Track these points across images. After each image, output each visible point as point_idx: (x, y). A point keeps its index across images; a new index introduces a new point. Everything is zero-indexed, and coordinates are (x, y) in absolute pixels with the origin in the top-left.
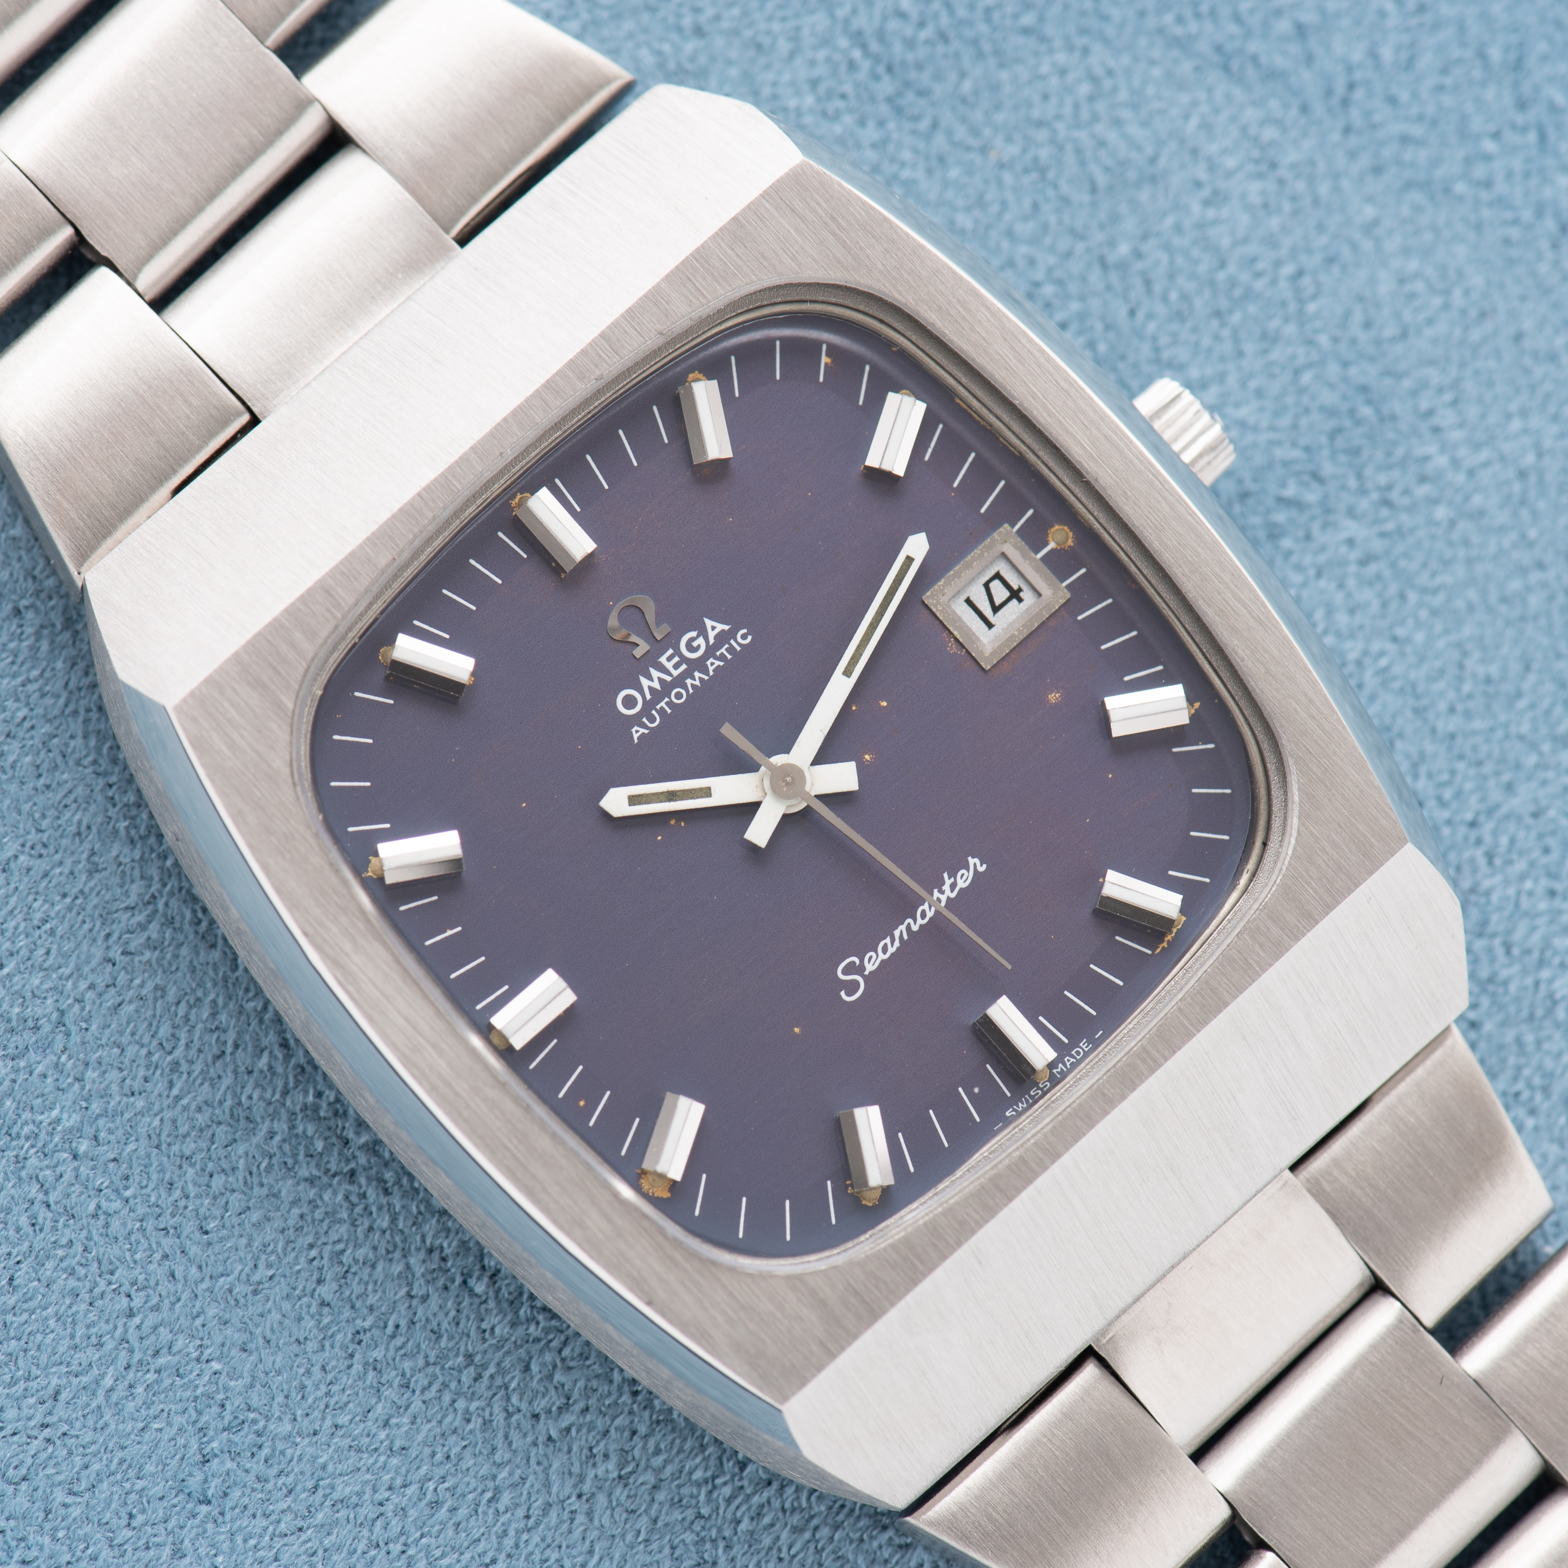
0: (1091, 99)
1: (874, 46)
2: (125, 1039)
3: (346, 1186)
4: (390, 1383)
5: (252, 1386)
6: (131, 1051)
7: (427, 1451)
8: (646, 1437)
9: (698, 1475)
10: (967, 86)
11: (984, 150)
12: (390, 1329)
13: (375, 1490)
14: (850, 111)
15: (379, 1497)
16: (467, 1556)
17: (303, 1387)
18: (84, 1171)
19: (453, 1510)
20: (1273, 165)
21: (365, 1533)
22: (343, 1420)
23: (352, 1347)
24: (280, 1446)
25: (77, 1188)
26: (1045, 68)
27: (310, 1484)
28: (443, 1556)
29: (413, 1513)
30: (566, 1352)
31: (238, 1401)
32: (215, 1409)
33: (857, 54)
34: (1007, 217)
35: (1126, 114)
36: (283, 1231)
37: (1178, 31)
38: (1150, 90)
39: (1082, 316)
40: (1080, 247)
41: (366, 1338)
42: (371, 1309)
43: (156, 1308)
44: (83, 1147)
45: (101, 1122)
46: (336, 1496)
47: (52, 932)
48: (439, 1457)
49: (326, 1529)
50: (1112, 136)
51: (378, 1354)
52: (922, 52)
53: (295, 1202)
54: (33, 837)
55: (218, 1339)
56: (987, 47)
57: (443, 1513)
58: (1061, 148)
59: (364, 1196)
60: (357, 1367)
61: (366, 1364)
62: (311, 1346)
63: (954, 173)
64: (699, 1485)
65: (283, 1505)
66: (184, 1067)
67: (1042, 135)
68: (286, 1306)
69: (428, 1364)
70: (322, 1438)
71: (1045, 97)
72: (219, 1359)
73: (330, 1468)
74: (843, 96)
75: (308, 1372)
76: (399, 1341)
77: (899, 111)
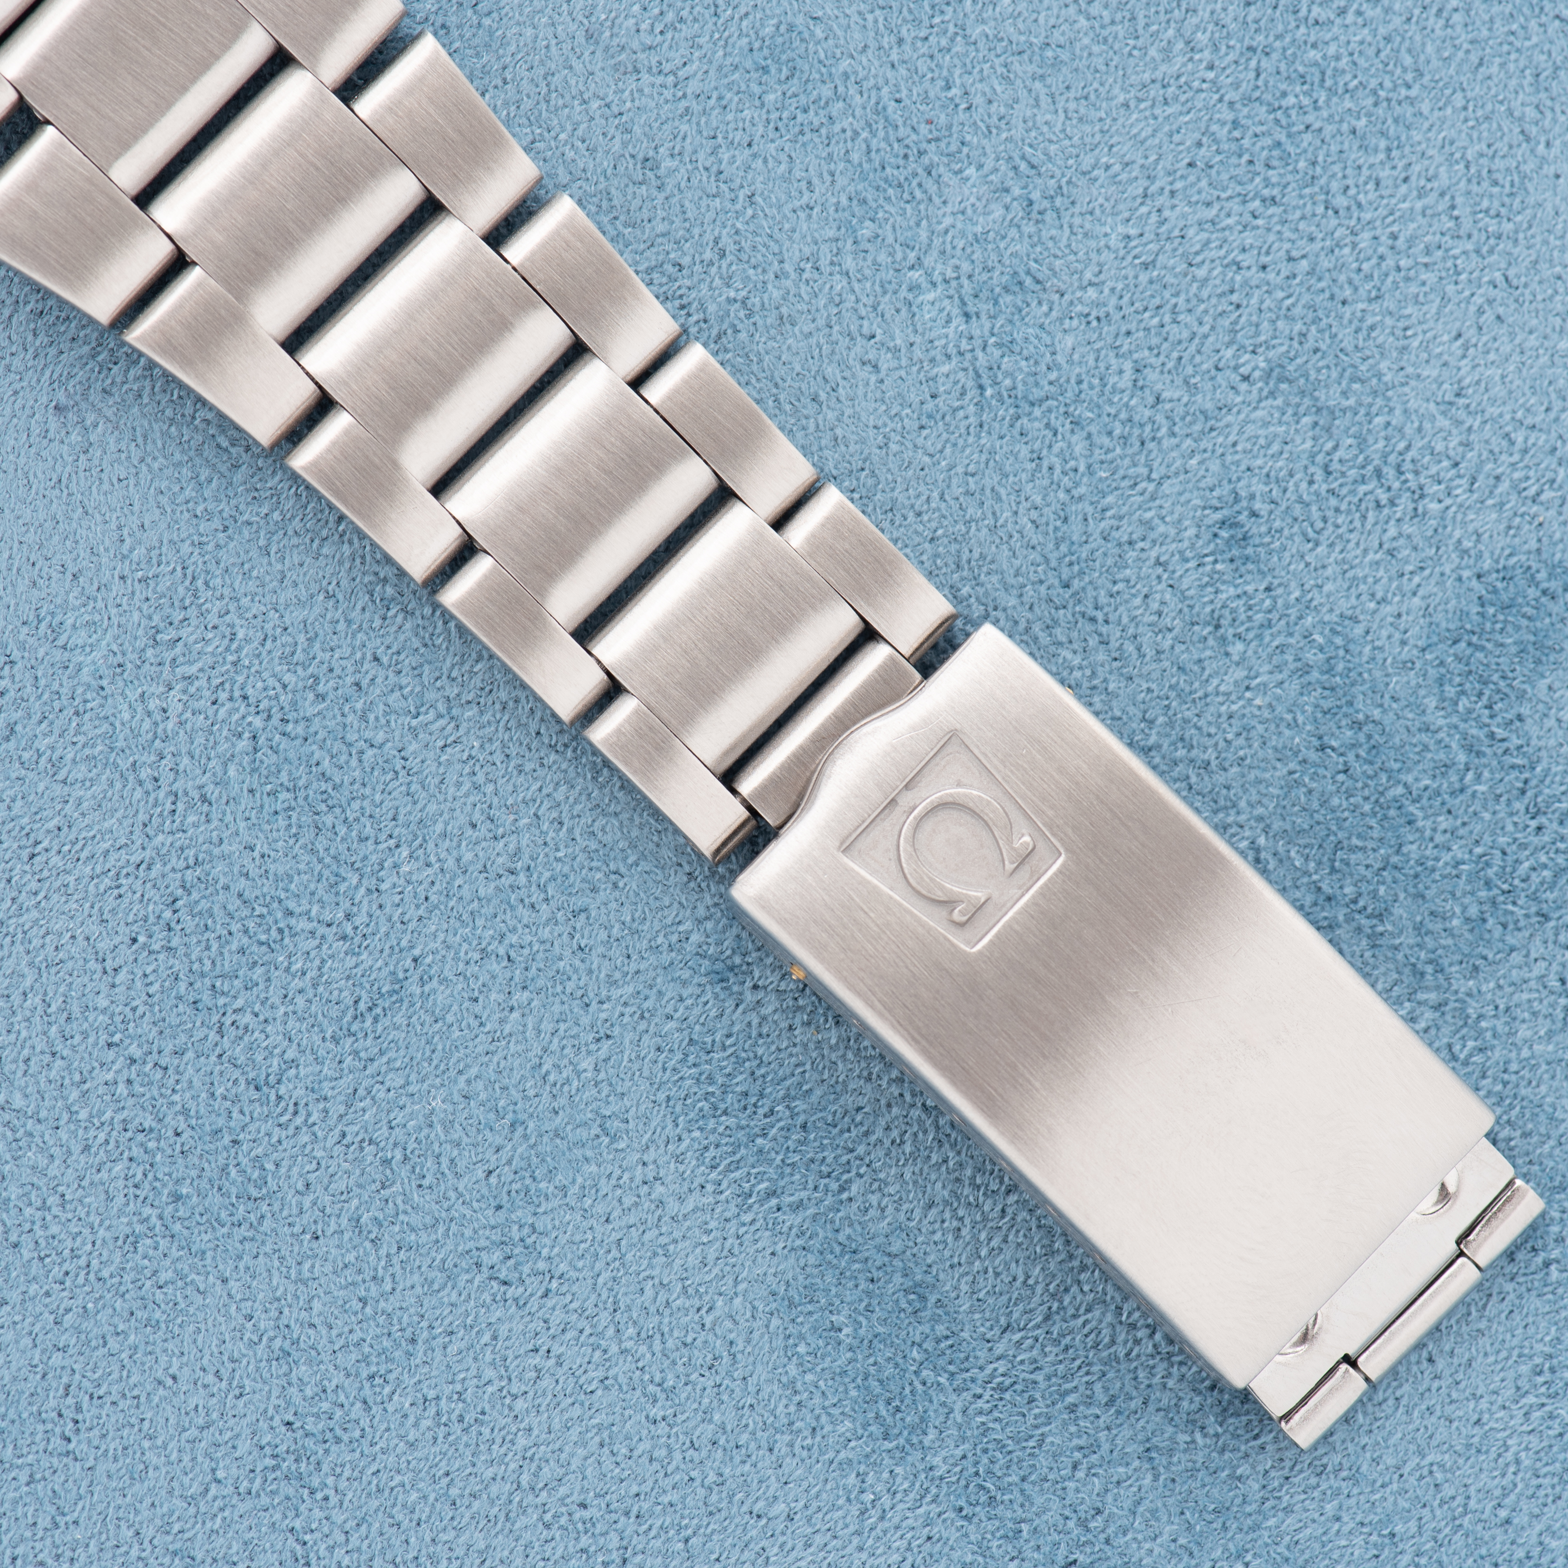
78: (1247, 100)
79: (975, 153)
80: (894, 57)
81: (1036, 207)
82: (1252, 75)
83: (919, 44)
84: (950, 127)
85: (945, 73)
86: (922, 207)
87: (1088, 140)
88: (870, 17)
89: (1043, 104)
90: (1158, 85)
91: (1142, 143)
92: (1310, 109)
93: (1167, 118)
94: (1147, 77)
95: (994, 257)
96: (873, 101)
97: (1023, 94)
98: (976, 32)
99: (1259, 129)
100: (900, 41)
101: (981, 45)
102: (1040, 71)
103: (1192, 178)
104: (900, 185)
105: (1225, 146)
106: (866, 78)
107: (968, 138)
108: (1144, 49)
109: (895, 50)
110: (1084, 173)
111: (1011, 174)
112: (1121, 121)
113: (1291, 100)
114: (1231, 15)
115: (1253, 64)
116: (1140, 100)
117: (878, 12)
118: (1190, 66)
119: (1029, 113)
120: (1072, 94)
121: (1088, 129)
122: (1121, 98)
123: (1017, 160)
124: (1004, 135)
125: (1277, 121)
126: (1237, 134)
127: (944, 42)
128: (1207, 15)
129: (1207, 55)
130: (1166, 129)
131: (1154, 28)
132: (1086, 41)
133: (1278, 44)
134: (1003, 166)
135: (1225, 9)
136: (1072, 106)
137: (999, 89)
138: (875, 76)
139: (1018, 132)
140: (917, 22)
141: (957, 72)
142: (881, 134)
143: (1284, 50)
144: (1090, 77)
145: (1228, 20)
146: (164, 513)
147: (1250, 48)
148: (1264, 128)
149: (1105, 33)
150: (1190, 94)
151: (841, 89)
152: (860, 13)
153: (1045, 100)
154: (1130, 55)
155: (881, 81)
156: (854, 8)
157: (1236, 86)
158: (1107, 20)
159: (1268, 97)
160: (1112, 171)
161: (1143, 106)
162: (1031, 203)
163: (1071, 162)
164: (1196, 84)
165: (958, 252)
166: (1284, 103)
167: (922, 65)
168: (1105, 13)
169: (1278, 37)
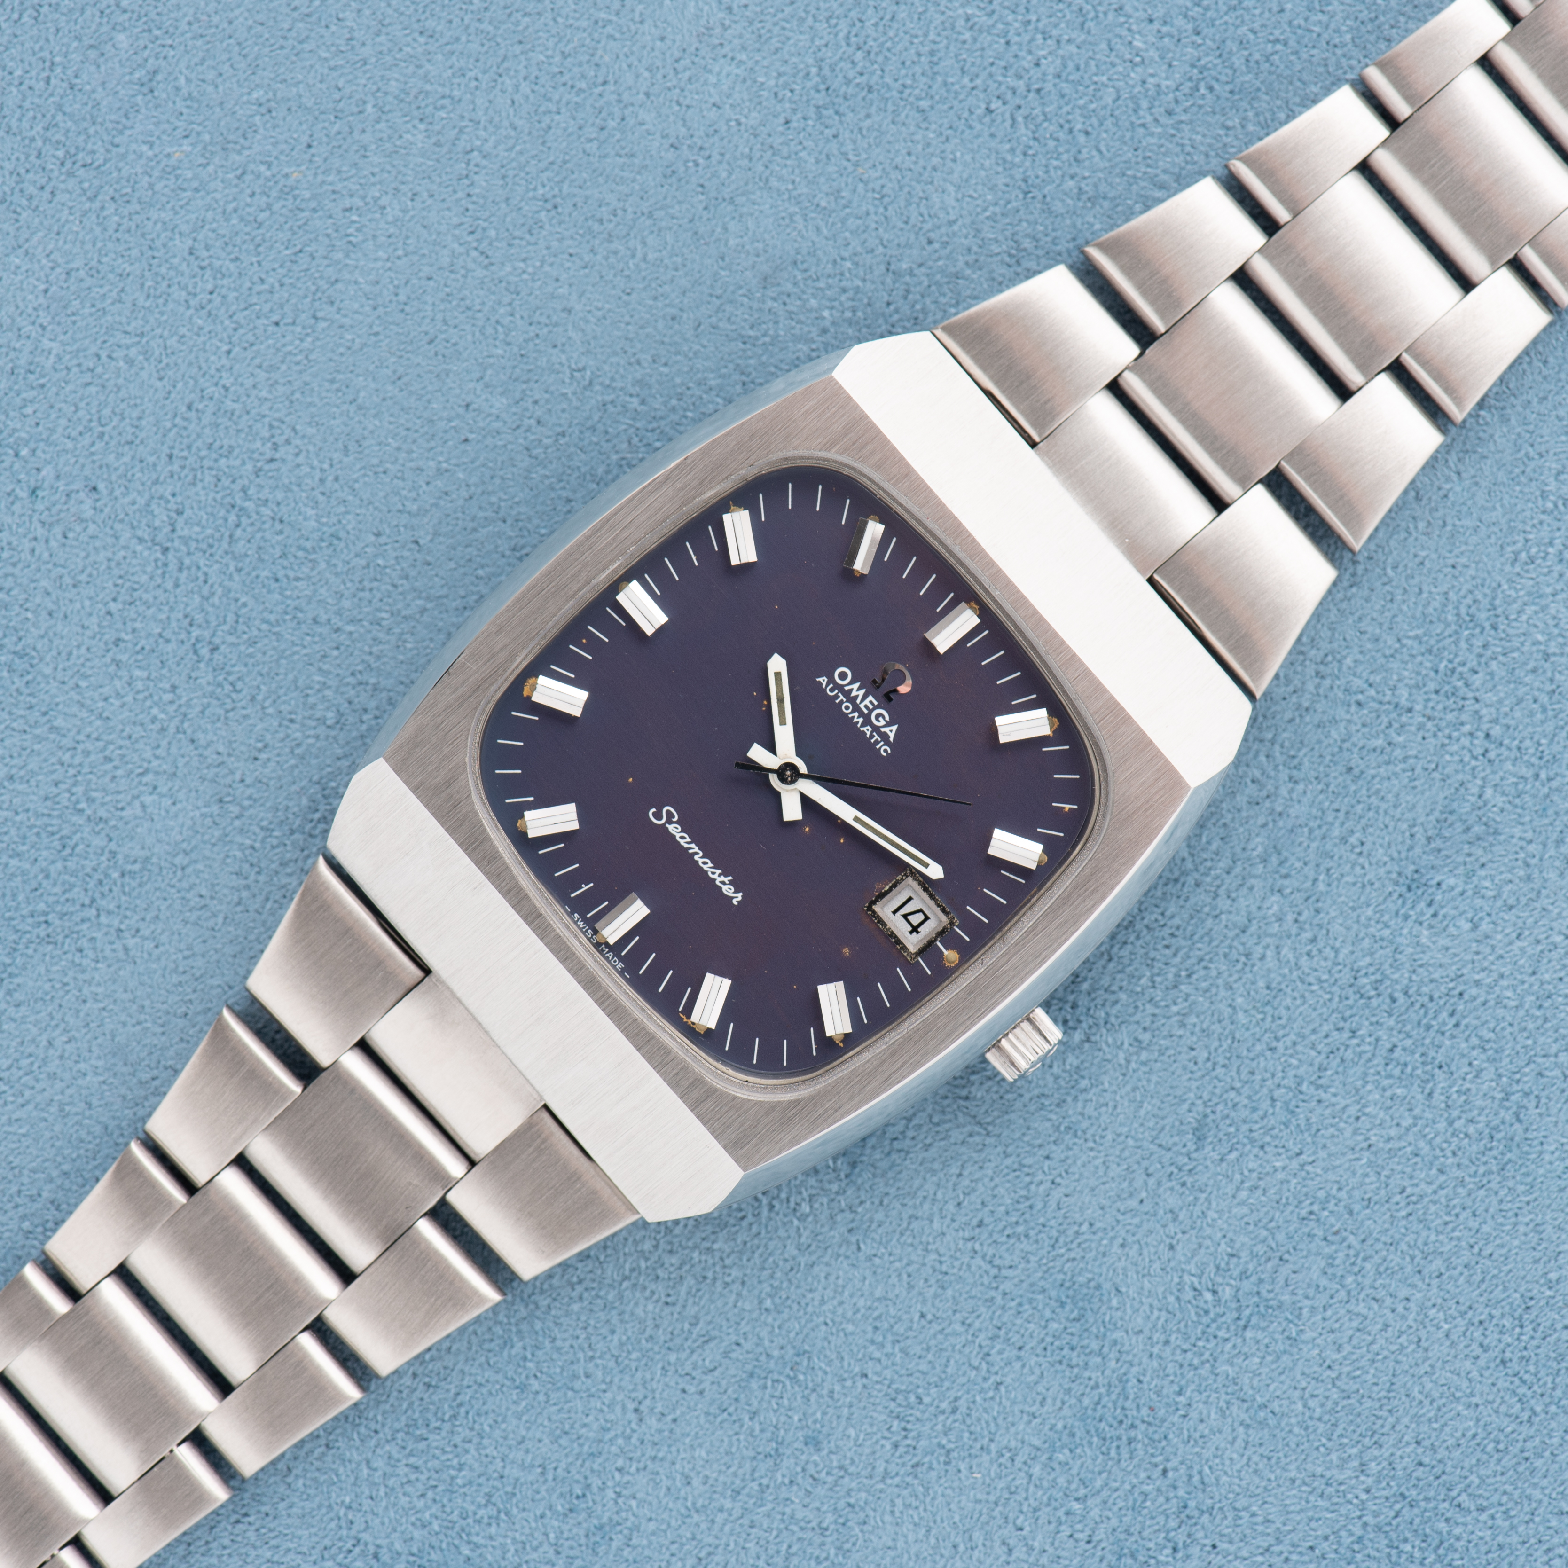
0: (935, 169)
1: (826, 71)
2: (82, 404)
3: (159, 555)
4: (120, 678)
5: (42, 637)
6: (81, 413)
7: (120, 727)
8: (248, 786)
9: (264, 823)
10: (868, 122)
11: (856, 165)
12: (138, 648)
13: (79, 732)
14: (791, 101)
15: (79, 738)
16: (108, 799)
17: (70, 654)
18: (17, 466)
19: (116, 768)
20: (1018, 263)
21: (60, 753)
22: (83, 684)
23: (111, 646)
24: (39, 678)
25: (7, 473)
26: (918, 137)
27: (44, 709)
28: (96, 790)
29: (93, 757)
30: (231, 714)
31: (30, 641)
32: (14, 639)
33: (814, 70)
34: (848, 210)
35: (951, 189)
36: (109, 560)
37: (1009, 157)
38: (973, 181)
39: (857, 290)
40: (881, 249)
41: (122, 645)
42: (134, 631)
43: (14, 565)
44: (24, 452)
45: (42, 444)
46: (55, 724)
47: (74, 323)
48: (125, 734)
49: (39, 739)
50: (935, 198)
51: (124, 658)
52: (851, 90)
53: (125, 547)
54: (94, 263)
55: (38, 600)
56: (890, 107)
57: (109, 766)
58: (901, 188)
59: (166, 565)
60: (108, 660)
61: (113, 660)
62: (88, 633)
63: (831, 169)
64: (262, 828)
65: (22, 713)
66: (106, 438)
67: (895, 175)
68: (87, 603)
69: (148, 678)
70: (66, 688)
71: (909, 154)
72: (34, 612)
73: (60, 707)
74: (792, 91)
75: (79, 647)
76: (140, 657)
77: (820, 117)
78: (1379, 1528)
79: (1169, 1449)
80: (1155, 1350)
81: (1187, 1512)
82: (1392, 1514)
83: (1178, 1352)
84: (1163, 1421)
85: (1183, 1382)
86: (1110, 1463)
87: (1252, 1488)
88: (1156, 1313)
89: (1237, 1444)
90: (1324, 1481)
91: (1288, 1513)
92: (1417, 1561)
93: (1315, 1507)
94: (1319, 1470)
95: (1138, 1527)
96: (1122, 1371)
97: (1227, 1429)
98: (1223, 1368)
99: (1373, 1553)
100: (1167, 1342)
101: (1219, 1379)
102: (1248, 1421)
103: (1306, 1558)
104: (1104, 1439)
105: (1342, 1550)
106: (1128, 1353)
107: (1171, 1436)
108: (1329, 1451)
109: (1160, 1346)
110: (1235, 1509)
111: (1185, 1479)
112: (1283, 1489)
113: (1408, 1548)
114: (1404, 1464)
115: (1398, 1507)
116: (1304, 1483)
117: (1164, 1313)
118: (1354, 1481)
119: (1223, 1445)
120: (1261, 1450)
121: (1257, 1480)
122: (1292, 1474)
123: (1195, 1472)
124: (1197, 1450)
125: (1389, 1556)
126: (1356, 1547)
127: (1196, 1361)
128: (1387, 1454)
129: (1370, 1481)
130: (1310, 1514)
131: (1345, 1441)
132: (1293, 1421)
133: (1423, 1504)
134: (1183, 1469)
135: (1402, 1458)
136: (1256, 1458)
137: (1213, 1416)
138: (1135, 1356)
139: (1207, 1454)
140: (1186, 1337)
141: (1192, 1387)
142: (1114, 1397)
143: (1425, 1510)
144: (1280, 1447)
145: (1399, 1467)
146: (469, 1349)
147: (1402, 1495)
148: (1377, 1555)
149: (1310, 1423)
150: (1341, 1500)
151: (1106, 1350)
152: (1151, 1306)
153: (1239, 1443)
154: (1317, 1449)
155: (1136, 1361)
156: (1150, 1300)
157: (1376, 1515)
158: (1317, 1415)
159: (1393, 1535)
160: (1255, 1520)
161: (1304, 1488)
162: (1185, 1507)
163: (1231, 1496)
164: (1350, 1496)
165: (1116, 1509)
166: (1402, 1546)
167: (1171, 1368)
168: (1318, 1410)
169: (1427, 1499)
